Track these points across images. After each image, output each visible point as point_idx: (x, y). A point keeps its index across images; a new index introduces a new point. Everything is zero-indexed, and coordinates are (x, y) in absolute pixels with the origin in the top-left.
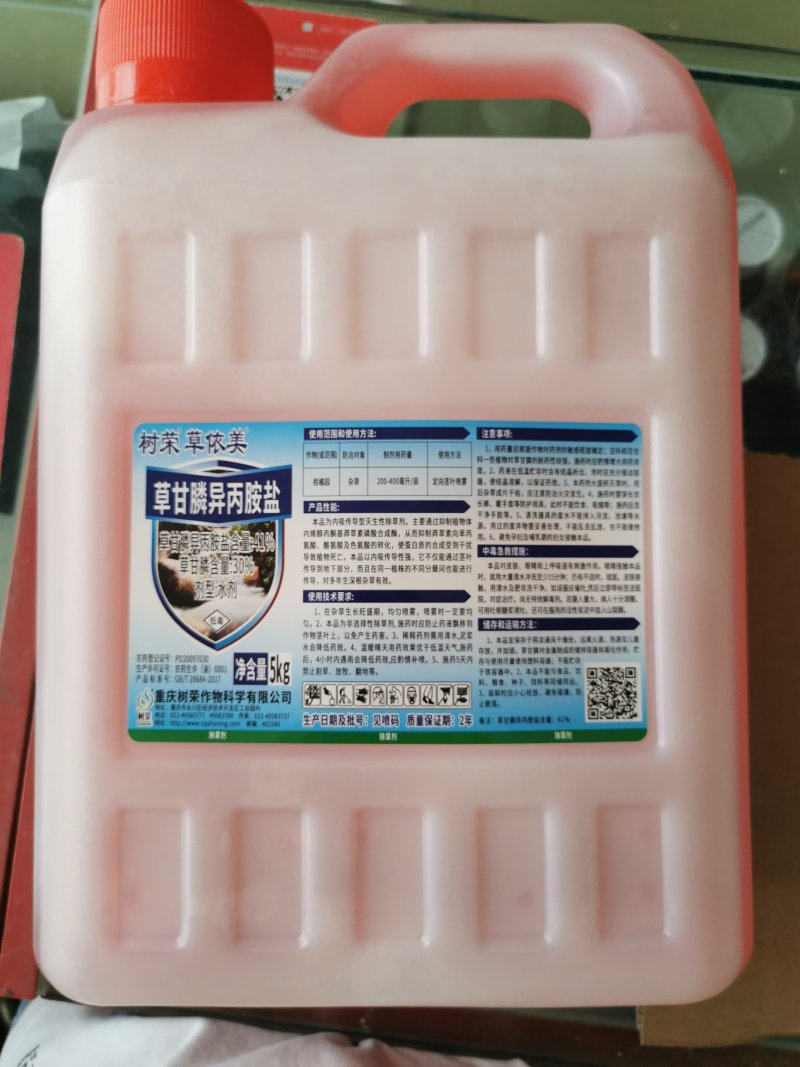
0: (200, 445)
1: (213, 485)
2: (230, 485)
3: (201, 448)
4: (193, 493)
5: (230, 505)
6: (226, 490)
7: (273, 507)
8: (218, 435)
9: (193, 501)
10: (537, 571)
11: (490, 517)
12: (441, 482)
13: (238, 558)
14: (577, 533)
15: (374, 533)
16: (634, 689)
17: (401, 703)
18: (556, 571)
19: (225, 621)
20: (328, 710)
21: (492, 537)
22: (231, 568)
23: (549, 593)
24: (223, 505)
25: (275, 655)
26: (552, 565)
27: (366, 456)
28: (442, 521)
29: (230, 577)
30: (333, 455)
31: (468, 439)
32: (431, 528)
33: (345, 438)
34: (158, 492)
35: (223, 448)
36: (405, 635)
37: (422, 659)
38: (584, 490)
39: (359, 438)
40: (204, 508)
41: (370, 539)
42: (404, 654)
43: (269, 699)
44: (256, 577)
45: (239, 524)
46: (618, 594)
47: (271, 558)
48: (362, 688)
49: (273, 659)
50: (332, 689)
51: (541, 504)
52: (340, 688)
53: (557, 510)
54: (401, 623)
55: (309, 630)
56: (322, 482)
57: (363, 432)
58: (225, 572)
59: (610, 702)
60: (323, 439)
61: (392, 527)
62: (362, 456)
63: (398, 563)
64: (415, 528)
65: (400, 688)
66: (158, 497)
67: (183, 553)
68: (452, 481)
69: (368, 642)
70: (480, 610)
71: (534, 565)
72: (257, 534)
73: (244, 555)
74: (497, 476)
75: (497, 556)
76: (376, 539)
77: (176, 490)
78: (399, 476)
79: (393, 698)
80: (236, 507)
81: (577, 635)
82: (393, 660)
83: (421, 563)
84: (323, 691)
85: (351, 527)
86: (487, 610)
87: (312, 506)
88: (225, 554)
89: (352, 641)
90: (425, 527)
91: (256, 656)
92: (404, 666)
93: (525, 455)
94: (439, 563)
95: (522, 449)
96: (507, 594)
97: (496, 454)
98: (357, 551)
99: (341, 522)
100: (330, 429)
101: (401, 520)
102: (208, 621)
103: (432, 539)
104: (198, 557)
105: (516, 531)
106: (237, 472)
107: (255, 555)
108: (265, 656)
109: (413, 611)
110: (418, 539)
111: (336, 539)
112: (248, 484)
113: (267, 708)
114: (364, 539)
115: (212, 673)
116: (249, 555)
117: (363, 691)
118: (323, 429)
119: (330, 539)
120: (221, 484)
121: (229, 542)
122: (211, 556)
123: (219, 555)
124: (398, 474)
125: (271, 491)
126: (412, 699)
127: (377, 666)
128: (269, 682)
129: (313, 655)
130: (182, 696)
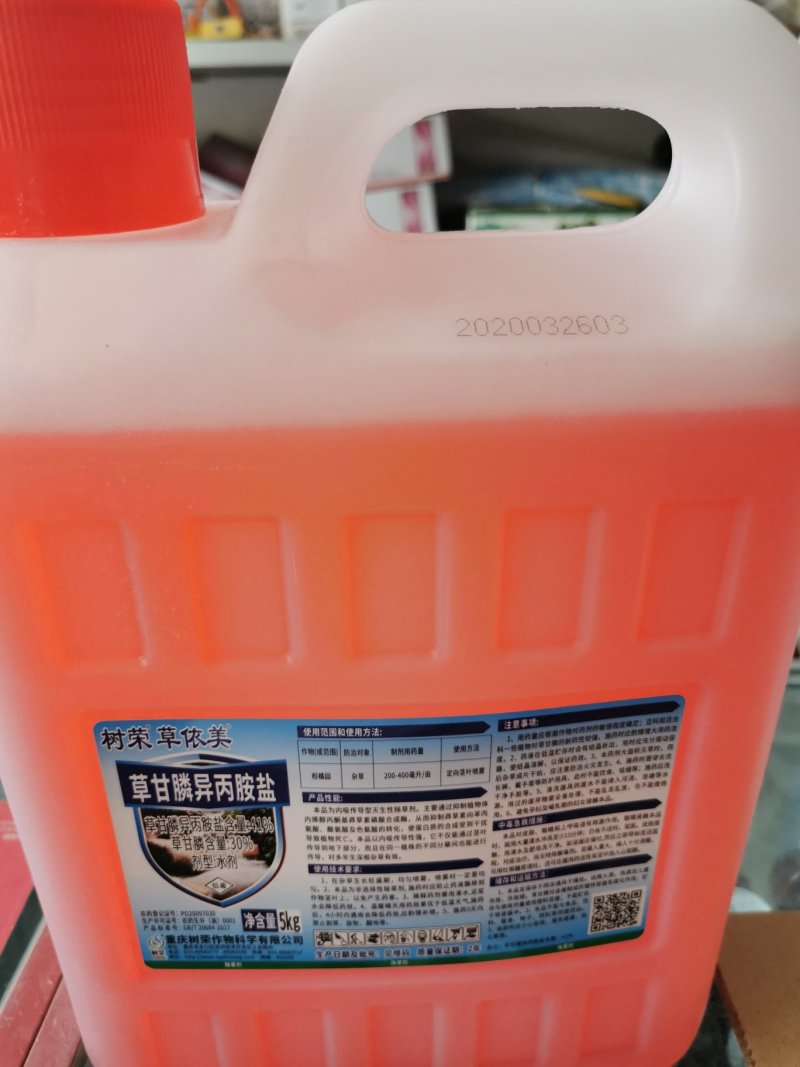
0: (175, 740)
1: (196, 776)
2: (216, 776)
3: (178, 743)
4: (175, 783)
5: (219, 794)
6: (213, 781)
7: (268, 795)
8: (194, 731)
9: (176, 790)
10: (552, 834)
11: (509, 797)
12: (456, 773)
13: (235, 838)
14: (598, 796)
15: (382, 820)
16: (637, 905)
17: (411, 941)
18: (574, 830)
19: (228, 886)
20: (340, 948)
21: (508, 812)
22: (228, 844)
23: (564, 847)
24: (212, 793)
25: (283, 911)
26: (570, 826)
27: (370, 752)
28: (455, 806)
29: (229, 852)
30: (333, 752)
31: (487, 732)
32: (444, 812)
33: (346, 737)
34: (134, 783)
35: (204, 744)
36: (416, 896)
37: (433, 912)
38: (612, 760)
39: (362, 737)
40: (190, 796)
41: (378, 825)
42: (414, 909)
43: (281, 941)
44: (257, 852)
45: (232, 809)
46: (634, 838)
47: (271, 838)
48: (373, 933)
49: (281, 914)
50: (344, 935)
51: (565, 778)
52: (351, 935)
53: (581, 781)
54: (411, 888)
55: (316, 894)
56: (321, 776)
57: (366, 730)
58: (222, 847)
59: (613, 917)
60: (320, 737)
61: (401, 814)
62: (367, 753)
63: (408, 842)
64: (426, 813)
65: (411, 932)
66: (135, 788)
67: (173, 834)
68: (468, 771)
69: (378, 903)
70: (493, 871)
71: (551, 829)
72: (253, 818)
73: (242, 835)
74: (518, 761)
75: (513, 827)
76: (385, 824)
77: (155, 781)
78: (409, 771)
79: (404, 940)
80: (225, 796)
81: (588, 876)
82: (404, 914)
83: (433, 841)
84: (334, 937)
85: (357, 815)
86: (500, 870)
87: (312, 796)
88: (221, 834)
89: (360, 903)
90: (438, 812)
91: (264, 913)
92: (415, 918)
93: (551, 739)
94: (451, 840)
95: (548, 734)
96: (521, 856)
97: (518, 743)
98: (364, 835)
99: (346, 811)
100: (328, 727)
101: (411, 808)
102: (210, 885)
103: (445, 822)
104: (191, 836)
105: (535, 805)
106: (223, 764)
107: (254, 836)
108: (274, 912)
109: (423, 878)
110: (430, 823)
111: (341, 825)
112: (238, 776)
113: (278, 948)
114: (371, 825)
115: (221, 923)
116: (247, 835)
117: (376, 936)
118: (320, 727)
119: (334, 825)
120: (206, 776)
121: (223, 824)
122: (205, 836)
123: (214, 835)
124: (408, 769)
125: (265, 782)
126: (422, 939)
127: (386, 919)
128: (280, 930)
129: (322, 913)
130: (193, 939)
